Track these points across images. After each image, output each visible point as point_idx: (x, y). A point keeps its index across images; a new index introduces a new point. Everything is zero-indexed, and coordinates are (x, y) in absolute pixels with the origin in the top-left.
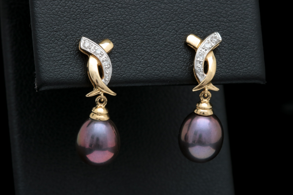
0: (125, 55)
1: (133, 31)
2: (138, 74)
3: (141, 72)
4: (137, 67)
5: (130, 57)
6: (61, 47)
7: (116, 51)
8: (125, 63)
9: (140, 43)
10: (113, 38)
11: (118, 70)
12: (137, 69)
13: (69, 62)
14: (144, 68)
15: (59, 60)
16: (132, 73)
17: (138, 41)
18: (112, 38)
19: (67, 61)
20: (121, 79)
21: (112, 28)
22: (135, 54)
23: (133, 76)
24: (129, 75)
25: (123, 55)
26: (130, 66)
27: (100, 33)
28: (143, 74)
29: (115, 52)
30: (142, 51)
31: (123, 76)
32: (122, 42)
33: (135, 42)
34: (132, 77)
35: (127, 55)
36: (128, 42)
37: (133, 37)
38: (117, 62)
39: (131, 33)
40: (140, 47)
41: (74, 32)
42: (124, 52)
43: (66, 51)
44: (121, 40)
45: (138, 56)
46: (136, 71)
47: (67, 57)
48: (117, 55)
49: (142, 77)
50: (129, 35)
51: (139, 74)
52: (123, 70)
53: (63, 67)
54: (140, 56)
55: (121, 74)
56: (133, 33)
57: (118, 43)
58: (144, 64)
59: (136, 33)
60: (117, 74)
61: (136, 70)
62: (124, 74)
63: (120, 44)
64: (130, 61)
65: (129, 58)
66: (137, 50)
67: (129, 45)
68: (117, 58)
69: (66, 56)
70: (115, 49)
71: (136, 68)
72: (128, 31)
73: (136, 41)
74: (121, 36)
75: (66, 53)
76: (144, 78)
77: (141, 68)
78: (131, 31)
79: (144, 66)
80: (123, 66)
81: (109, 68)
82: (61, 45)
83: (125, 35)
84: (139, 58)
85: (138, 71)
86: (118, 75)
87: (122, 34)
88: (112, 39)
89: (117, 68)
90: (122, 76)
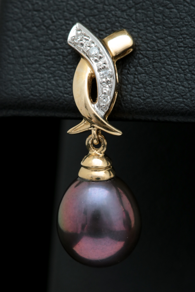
0: (157, 62)
1: (182, 19)
2: (174, 99)
3: (182, 96)
4: (176, 86)
5: (167, 66)
6: (41, 39)
7: (142, 54)
8: (154, 77)
9: (190, 42)
10: (141, 30)
11: (140, 88)
12: (175, 89)
13: (50, 67)
14: (189, 88)
15: (32, 64)
16: (164, 97)
17: (188, 37)
18: (139, 28)
19: (47, 66)
20: (142, 107)
21: (143, 11)
22: (178, 62)
23: (166, 101)
24: (157, 100)
25: (154, 62)
26: (164, 83)
27: (119, 17)
28: (185, 100)
29: (141, 56)
30: (191, 57)
31: (148, 100)
32: (157, 37)
33: (181, 38)
34: (162, 105)
35: (161, 63)
36: (169, 38)
37: (179, 30)
38: (140, 74)
39: (176, 21)
40: (190, 49)
41: (71, 14)
42: (156, 56)
43: (48, 48)
44: (156, 34)
45: (183, 65)
46: (172, 93)
47: (49, 58)
48: (144, 61)
49: (183, 105)
50: (172, 25)
51: (177, 100)
52: (149, 89)
53: (39, 76)
54: (186, 67)
55: (144, 96)
56: (181, 23)
57: (148, 39)
58: (190, 82)
59: (187, 23)
60: (136, 97)
61: (172, 91)
62: (148, 98)
63: (154, 41)
64: (165, 74)
65: (164, 68)
66: (183, 54)
67: (169, 44)
68: (142, 67)
69: (47, 56)
70: (142, 51)
71: (173, 88)
72: (171, 18)
73: (184, 38)
74: (156, 27)
75: (48, 52)
76: (186, 107)
77: (183, 88)
78: (178, 18)
79: (189, 84)
80: (151, 83)
81: (107, 82)
82: (42, 35)
83: (164, 26)
84: (183, 69)
85: (176, 93)
86: (138, 99)
87: (159, 22)
88: (139, 30)
89: (138, 85)
90: (144, 100)
